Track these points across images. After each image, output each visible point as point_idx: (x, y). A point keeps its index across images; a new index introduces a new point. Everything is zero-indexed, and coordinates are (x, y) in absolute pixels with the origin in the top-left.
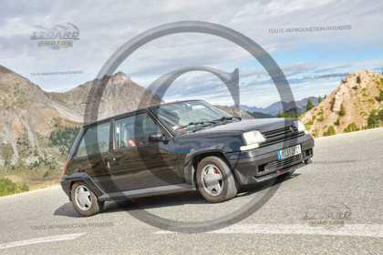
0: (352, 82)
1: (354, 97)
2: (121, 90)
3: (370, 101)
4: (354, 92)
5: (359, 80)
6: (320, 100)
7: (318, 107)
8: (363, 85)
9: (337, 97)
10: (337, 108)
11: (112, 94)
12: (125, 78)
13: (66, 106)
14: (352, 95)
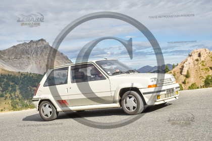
0: (195, 57)
1: (196, 66)
2: (42, 51)
3: (207, 69)
4: (196, 63)
5: (200, 55)
6: (174, 67)
7: (172, 71)
8: (202, 58)
9: (185, 65)
10: (185, 73)
11: (35, 54)
12: (45, 43)
13: (3, 60)
14: (195, 65)
